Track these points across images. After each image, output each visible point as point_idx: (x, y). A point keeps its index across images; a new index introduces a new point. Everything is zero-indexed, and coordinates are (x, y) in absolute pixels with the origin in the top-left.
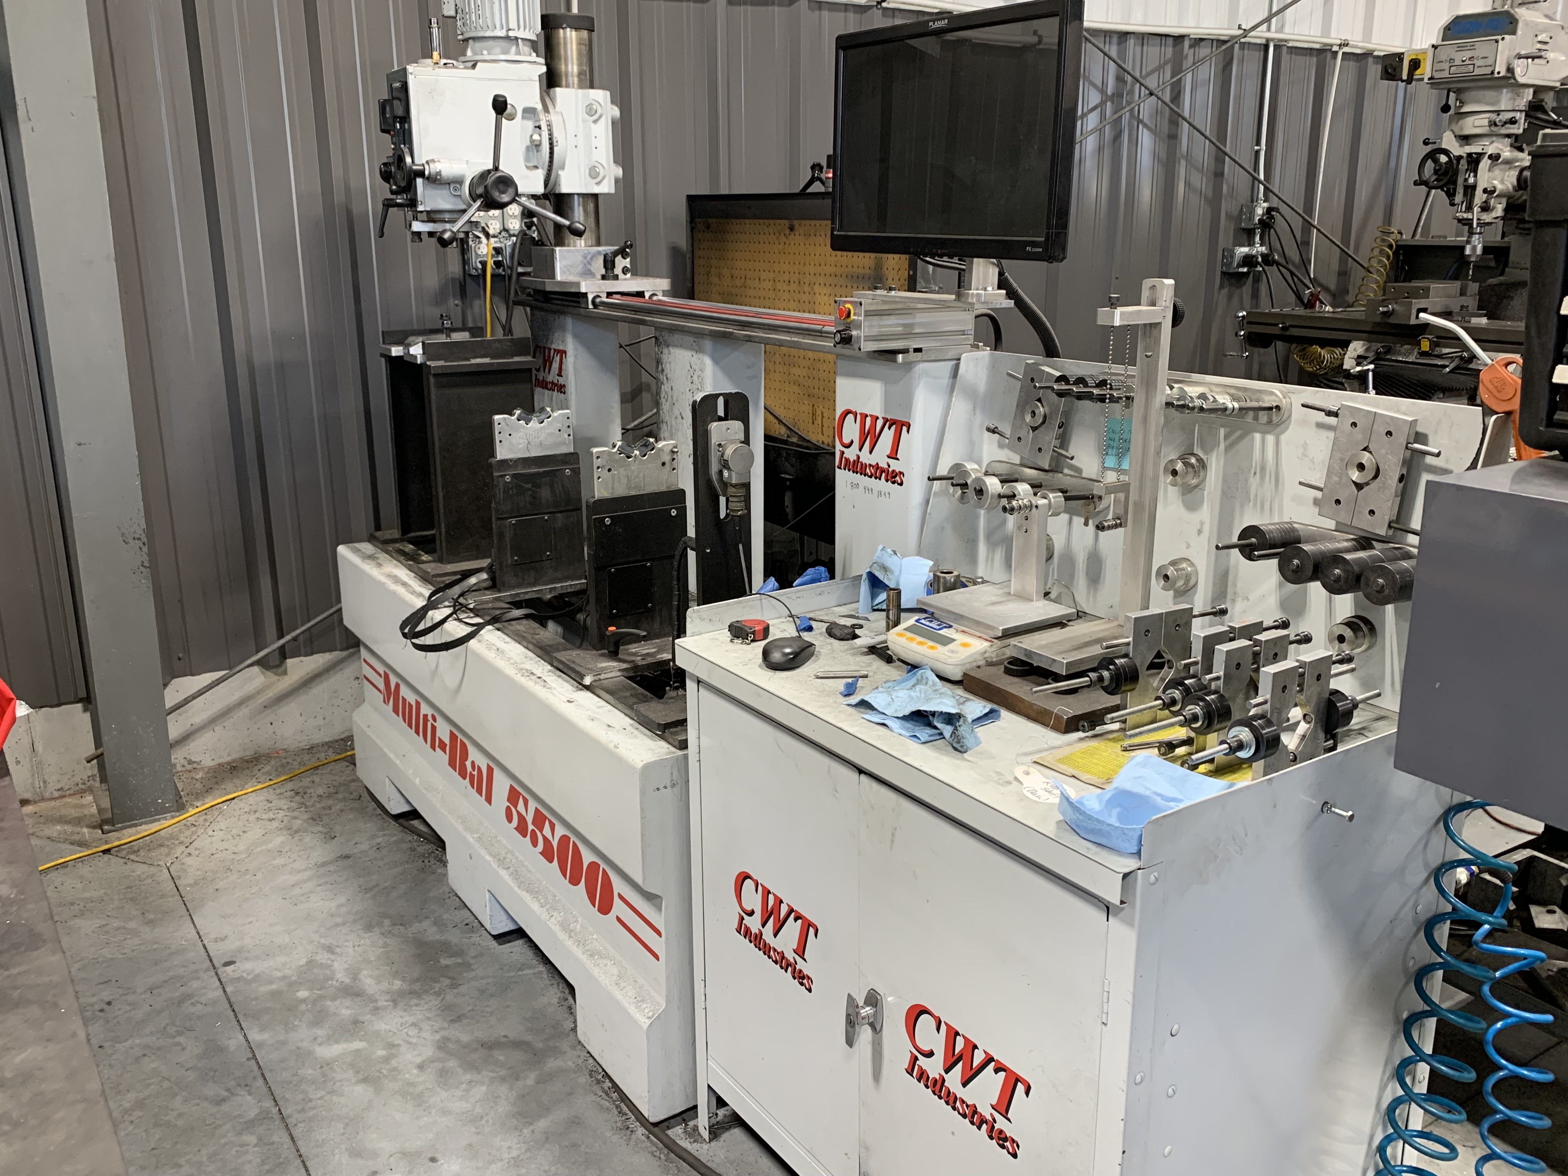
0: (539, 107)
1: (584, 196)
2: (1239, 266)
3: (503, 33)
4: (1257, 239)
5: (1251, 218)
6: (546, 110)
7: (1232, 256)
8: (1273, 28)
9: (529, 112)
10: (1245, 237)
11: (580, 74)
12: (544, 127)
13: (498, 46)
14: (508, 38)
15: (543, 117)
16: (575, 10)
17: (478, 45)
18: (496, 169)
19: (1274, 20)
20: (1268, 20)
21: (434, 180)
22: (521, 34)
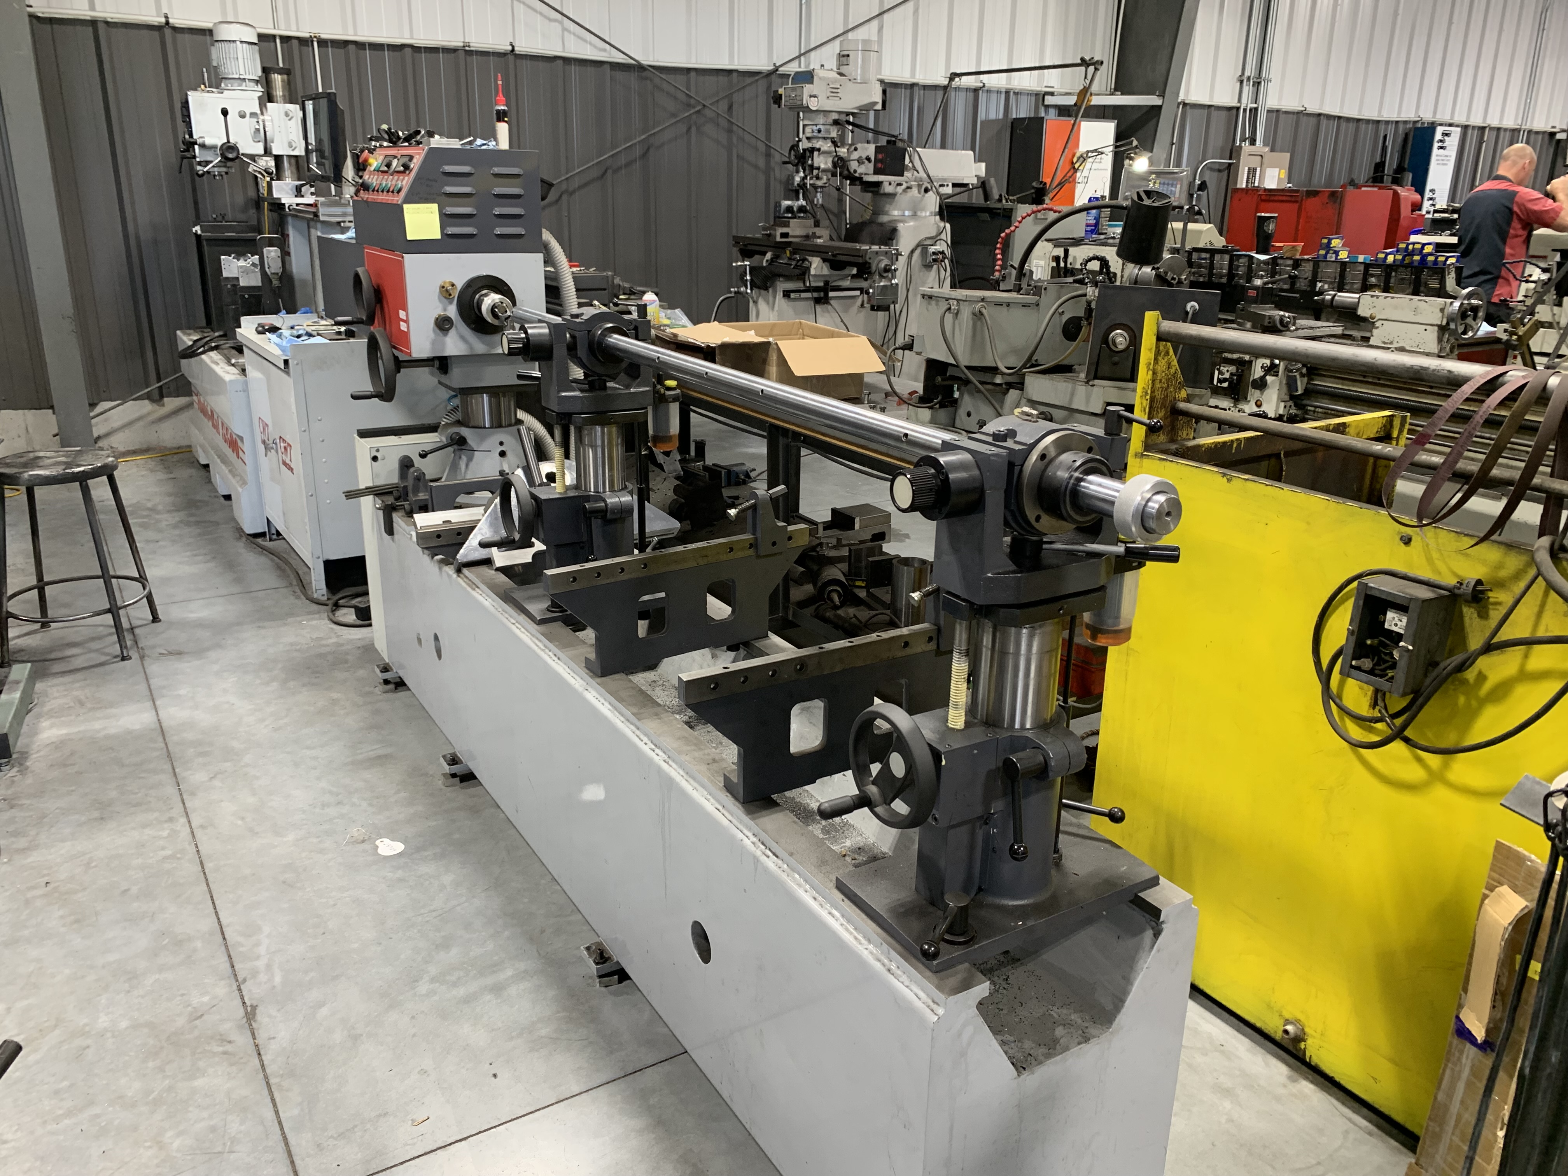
0: (259, 112)
1: (289, 156)
2: (784, 213)
3: (237, 76)
4: (801, 196)
5: (793, 184)
6: (262, 114)
7: (780, 206)
8: (802, 65)
9: (253, 115)
10: (794, 195)
11: (284, 96)
12: (261, 123)
13: (236, 83)
14: (239, 79)
15: (261, 117)
16: (281, 65)
17: (227, 81)
18: (228, 142)
19: (802, 58)
20: (799, 57)
21: (203, 146)
22: (247, 77)
